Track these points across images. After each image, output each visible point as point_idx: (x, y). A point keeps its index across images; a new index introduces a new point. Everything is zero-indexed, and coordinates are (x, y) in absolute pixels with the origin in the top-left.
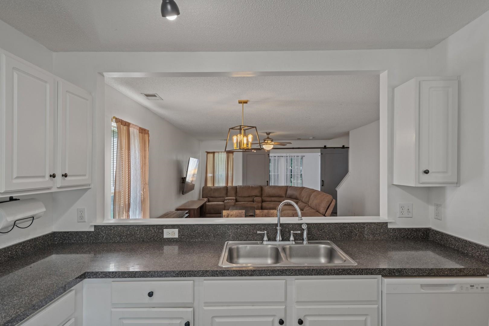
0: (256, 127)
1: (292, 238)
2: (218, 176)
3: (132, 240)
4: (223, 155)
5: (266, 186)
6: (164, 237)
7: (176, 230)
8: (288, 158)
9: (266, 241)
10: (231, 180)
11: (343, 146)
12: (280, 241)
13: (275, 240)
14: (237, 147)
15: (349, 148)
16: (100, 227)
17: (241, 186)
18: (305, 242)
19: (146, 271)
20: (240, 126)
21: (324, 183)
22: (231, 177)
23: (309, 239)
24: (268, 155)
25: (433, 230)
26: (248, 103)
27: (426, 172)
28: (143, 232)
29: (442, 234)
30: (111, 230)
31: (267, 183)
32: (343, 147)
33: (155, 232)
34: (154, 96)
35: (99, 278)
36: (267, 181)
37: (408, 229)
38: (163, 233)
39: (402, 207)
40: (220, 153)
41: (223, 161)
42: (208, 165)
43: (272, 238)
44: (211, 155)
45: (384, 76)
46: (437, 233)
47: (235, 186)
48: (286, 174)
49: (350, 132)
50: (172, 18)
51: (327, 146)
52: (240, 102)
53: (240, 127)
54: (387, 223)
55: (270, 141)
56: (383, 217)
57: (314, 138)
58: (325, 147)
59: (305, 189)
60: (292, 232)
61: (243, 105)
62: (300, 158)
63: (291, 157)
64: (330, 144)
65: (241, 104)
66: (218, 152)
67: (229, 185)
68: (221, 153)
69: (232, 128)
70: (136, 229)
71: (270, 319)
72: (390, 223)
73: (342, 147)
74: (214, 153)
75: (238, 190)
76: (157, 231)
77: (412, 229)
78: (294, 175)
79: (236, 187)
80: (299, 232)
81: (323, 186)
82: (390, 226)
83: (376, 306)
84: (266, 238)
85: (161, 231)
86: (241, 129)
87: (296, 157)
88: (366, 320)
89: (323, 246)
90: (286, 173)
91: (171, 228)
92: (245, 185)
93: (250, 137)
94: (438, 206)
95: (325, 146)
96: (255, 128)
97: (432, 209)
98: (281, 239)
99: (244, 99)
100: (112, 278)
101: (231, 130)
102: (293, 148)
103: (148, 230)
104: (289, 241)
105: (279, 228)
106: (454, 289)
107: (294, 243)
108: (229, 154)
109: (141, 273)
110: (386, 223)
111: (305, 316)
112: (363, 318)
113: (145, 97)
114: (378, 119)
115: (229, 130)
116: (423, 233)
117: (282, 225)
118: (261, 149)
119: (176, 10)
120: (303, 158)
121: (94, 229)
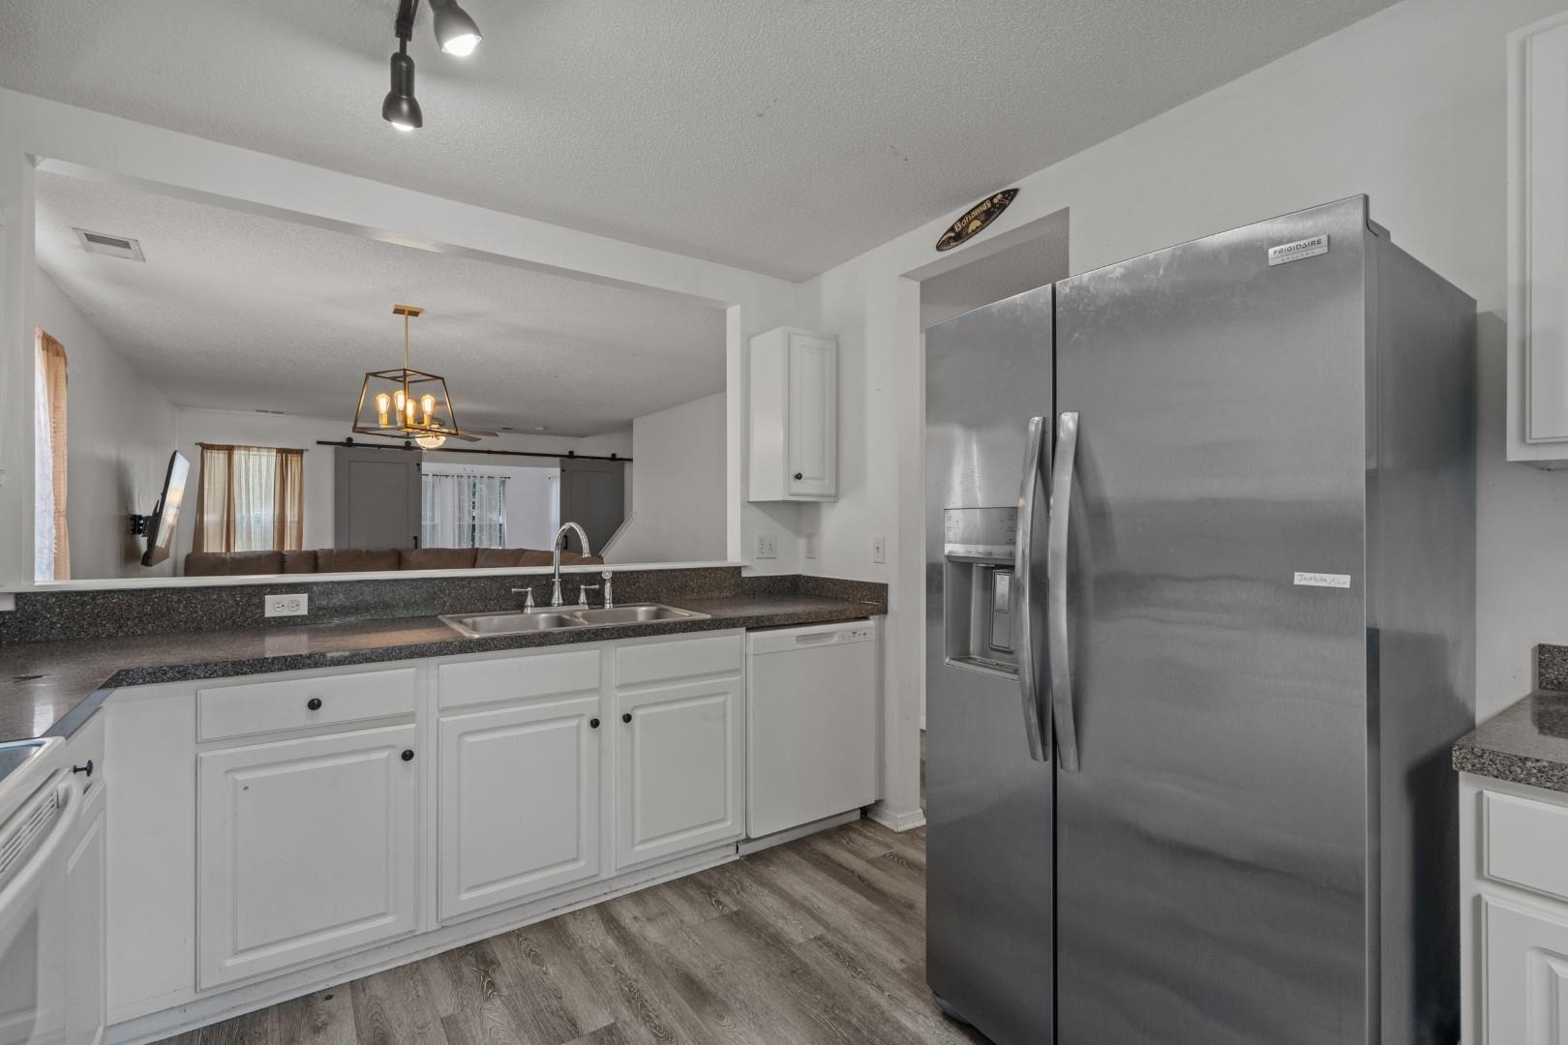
0: (443, 379)
1: (583, 598)
2: (245, 520)
3: (160, 629)
4: (264, 460)
5: (412, 550)
6: (266, 616)
7: (303, 598)
8: (465, 480)
9: (531, 606)
10: (295, 533)
11: (614, 455)
12: (559, 605)
13: (548, 604)
14: (389, 423)
15: (631, 460)
16: (40, 598)
17: (332, 550)
18: (608, 606)
19: (301, 656)
20: (405, 370)
21: (569, 541)
22: (296, 525)
23: (616, 601)
24: (419, 465)
25: (804, 577)
26: (420, 315)
27: (799, 477)
28: (199, 606)
29: (816, 579)
30: (83, 604)
31: (414, 541)
32: (613, 458)
33: (239, 605)
34: (126, 245)
35: (163, 681)
36: (415, 538)
37: (771, 577)
38: (262, 605)
39: (762, 541)
40: (254, 452)
41: (264, 473)
42: (206, 486)
43: (544, 601)
44: (220, 457)
45: (733, 314)
46: (810, 578)
47: (310, 549)
48: (457, 523)
49: (634, 421)
50: (403, 128)
51: (576, 454)
52: (398, 311)
53: (405, 373)
54: (740, 568)
55: (437, 426)
56: (733, 557)
57: (546, 428)
58: (571, 455)
59: (527, 554)
60: (582, 587)
61: (407, 319)
62: (497, 482)
63: (472, 478)
64: (585, 447)
65: (402, 317)
66: (247, 448)
67: (287, 548)
68: (259, 451)
69: (375, 374)
70: (175, 598)
71: (574, 723)
72: (745, 567)
73: (609, 456)
74: (230, 449)
75: (320, 561)
76: (245, 600)
77: (776, 577)
78: (481, 527)
79: (315, 553)
80: (597, 586)
81: (566, 548)
82: (744, 574)
83: (739, 677)
84: (530, 601)
85: (256, 601)
86: (403, 379)
87: (486, 479)
88: (725, 702)
89: (643, 608)
90: (457, 519)
91: (286, 593)
92: (345, 546)
93: (428, 404)
94: (810, 536)
95: (571, 453)
96: (440, 381)
97: (802, 543)
98: (561, 601)
99: (411, 304)
100: (205, 677)
101: (370, 377)
102: (489, 452)
103: (214, 600)
104: (578, 604)
105: (557, 580)
106: (835, 640)
107: (586, 607)
108: (286, 456)
109: (289, 659)
110: (738, 569)
111: (635, 708)
112: (720, 699)
113: (77, 241)
114: (723, 389)
115: (367, 377)
116: (791, 583)
117: (561, 575)
118: (408, 447)
119: (415, 117)
120: (504, 482)
121: (17, 604)
